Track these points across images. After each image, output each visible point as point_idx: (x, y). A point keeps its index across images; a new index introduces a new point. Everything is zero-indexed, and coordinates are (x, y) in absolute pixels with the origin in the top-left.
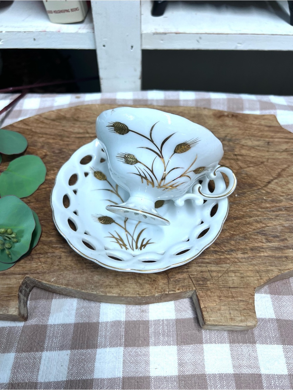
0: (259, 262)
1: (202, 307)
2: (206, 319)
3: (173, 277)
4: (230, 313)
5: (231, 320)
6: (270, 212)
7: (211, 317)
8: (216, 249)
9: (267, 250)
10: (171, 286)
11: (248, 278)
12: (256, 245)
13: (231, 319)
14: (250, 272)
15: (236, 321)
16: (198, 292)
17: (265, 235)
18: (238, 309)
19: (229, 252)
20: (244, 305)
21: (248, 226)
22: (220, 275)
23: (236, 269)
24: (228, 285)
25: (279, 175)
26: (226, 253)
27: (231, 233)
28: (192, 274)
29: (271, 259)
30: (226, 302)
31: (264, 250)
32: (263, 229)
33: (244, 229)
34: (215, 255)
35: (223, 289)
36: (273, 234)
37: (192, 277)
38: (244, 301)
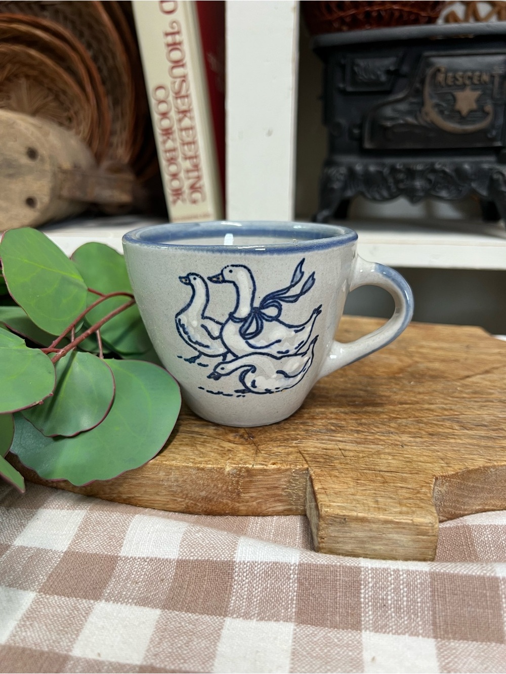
0: (446, 448)
1: (316, 488)
2: (321, 504)
3: (267, 449)
4: (377, 502)
5: (377, 509)
6: (470, 401)
7: (334, 502)
8: (359, 429)
9: (462, 437)
10: (260, 459)
11: (420, 464)
12: (440, 430)
13: (379, 508)
14: (425, 457)
15: (388, 512)
16: (312, 470)
17: (458, 422)
18: (394, 497)
19: (384, 433)
20: (409, 493)
21: (426, 411)
22: (361, 455)
23: (395, 451)
24: (377, 467)
25: (487, 372)
26: (378, 434)
27: (390, 416)
28: (306, 449)
29: (471, 447)
30: (370, 487)
31: (456, 437)
32: (456, 416)
33: (417, 414)
34: (356, 435)
35: (365, 471)
36: (475, 422)
37: (305, 452)
38: (409, 488)
